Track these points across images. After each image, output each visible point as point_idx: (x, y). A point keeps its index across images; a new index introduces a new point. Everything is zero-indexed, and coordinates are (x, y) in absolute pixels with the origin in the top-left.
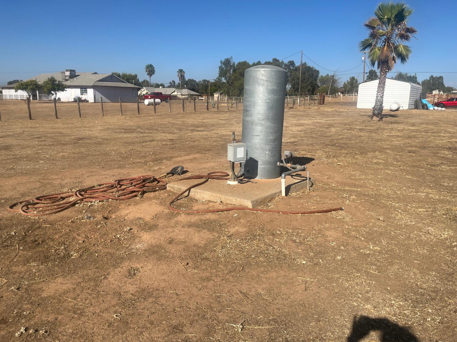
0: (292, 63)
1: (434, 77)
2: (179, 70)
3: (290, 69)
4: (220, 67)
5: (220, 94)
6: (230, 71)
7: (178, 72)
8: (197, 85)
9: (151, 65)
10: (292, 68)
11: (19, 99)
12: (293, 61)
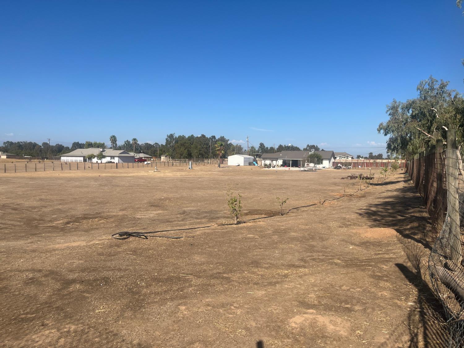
0: (214, 137)
1: (310, 145)
2: (133, 139)
3: (213, 141)
4: (166, 139)
5: (166, 157)
6: (173, 142)
7: (132, 140)
8: (140, 147)
9: (114, 136)
10: (214, 140)
11: (74, 161)
12: (215, 136)
